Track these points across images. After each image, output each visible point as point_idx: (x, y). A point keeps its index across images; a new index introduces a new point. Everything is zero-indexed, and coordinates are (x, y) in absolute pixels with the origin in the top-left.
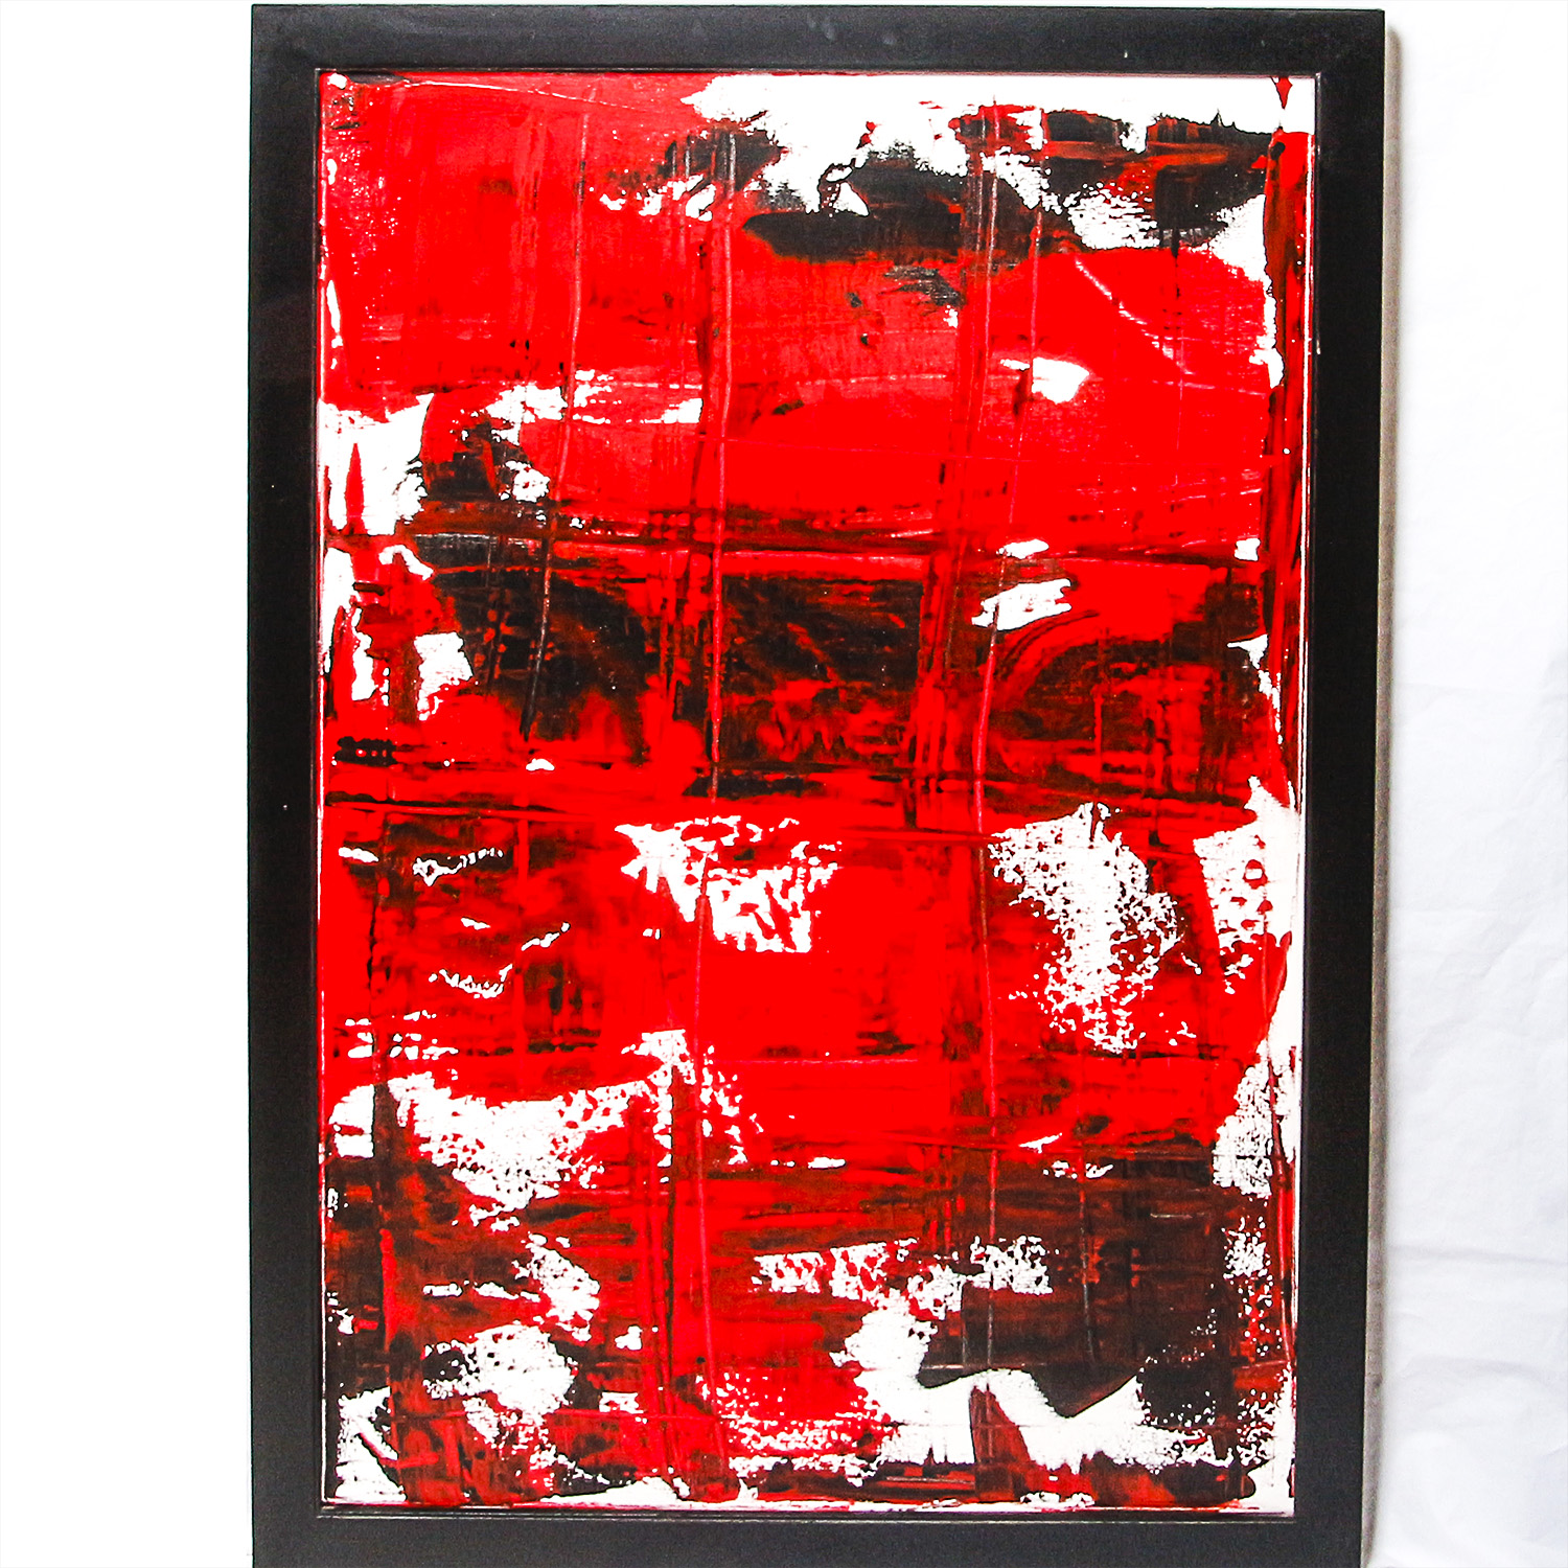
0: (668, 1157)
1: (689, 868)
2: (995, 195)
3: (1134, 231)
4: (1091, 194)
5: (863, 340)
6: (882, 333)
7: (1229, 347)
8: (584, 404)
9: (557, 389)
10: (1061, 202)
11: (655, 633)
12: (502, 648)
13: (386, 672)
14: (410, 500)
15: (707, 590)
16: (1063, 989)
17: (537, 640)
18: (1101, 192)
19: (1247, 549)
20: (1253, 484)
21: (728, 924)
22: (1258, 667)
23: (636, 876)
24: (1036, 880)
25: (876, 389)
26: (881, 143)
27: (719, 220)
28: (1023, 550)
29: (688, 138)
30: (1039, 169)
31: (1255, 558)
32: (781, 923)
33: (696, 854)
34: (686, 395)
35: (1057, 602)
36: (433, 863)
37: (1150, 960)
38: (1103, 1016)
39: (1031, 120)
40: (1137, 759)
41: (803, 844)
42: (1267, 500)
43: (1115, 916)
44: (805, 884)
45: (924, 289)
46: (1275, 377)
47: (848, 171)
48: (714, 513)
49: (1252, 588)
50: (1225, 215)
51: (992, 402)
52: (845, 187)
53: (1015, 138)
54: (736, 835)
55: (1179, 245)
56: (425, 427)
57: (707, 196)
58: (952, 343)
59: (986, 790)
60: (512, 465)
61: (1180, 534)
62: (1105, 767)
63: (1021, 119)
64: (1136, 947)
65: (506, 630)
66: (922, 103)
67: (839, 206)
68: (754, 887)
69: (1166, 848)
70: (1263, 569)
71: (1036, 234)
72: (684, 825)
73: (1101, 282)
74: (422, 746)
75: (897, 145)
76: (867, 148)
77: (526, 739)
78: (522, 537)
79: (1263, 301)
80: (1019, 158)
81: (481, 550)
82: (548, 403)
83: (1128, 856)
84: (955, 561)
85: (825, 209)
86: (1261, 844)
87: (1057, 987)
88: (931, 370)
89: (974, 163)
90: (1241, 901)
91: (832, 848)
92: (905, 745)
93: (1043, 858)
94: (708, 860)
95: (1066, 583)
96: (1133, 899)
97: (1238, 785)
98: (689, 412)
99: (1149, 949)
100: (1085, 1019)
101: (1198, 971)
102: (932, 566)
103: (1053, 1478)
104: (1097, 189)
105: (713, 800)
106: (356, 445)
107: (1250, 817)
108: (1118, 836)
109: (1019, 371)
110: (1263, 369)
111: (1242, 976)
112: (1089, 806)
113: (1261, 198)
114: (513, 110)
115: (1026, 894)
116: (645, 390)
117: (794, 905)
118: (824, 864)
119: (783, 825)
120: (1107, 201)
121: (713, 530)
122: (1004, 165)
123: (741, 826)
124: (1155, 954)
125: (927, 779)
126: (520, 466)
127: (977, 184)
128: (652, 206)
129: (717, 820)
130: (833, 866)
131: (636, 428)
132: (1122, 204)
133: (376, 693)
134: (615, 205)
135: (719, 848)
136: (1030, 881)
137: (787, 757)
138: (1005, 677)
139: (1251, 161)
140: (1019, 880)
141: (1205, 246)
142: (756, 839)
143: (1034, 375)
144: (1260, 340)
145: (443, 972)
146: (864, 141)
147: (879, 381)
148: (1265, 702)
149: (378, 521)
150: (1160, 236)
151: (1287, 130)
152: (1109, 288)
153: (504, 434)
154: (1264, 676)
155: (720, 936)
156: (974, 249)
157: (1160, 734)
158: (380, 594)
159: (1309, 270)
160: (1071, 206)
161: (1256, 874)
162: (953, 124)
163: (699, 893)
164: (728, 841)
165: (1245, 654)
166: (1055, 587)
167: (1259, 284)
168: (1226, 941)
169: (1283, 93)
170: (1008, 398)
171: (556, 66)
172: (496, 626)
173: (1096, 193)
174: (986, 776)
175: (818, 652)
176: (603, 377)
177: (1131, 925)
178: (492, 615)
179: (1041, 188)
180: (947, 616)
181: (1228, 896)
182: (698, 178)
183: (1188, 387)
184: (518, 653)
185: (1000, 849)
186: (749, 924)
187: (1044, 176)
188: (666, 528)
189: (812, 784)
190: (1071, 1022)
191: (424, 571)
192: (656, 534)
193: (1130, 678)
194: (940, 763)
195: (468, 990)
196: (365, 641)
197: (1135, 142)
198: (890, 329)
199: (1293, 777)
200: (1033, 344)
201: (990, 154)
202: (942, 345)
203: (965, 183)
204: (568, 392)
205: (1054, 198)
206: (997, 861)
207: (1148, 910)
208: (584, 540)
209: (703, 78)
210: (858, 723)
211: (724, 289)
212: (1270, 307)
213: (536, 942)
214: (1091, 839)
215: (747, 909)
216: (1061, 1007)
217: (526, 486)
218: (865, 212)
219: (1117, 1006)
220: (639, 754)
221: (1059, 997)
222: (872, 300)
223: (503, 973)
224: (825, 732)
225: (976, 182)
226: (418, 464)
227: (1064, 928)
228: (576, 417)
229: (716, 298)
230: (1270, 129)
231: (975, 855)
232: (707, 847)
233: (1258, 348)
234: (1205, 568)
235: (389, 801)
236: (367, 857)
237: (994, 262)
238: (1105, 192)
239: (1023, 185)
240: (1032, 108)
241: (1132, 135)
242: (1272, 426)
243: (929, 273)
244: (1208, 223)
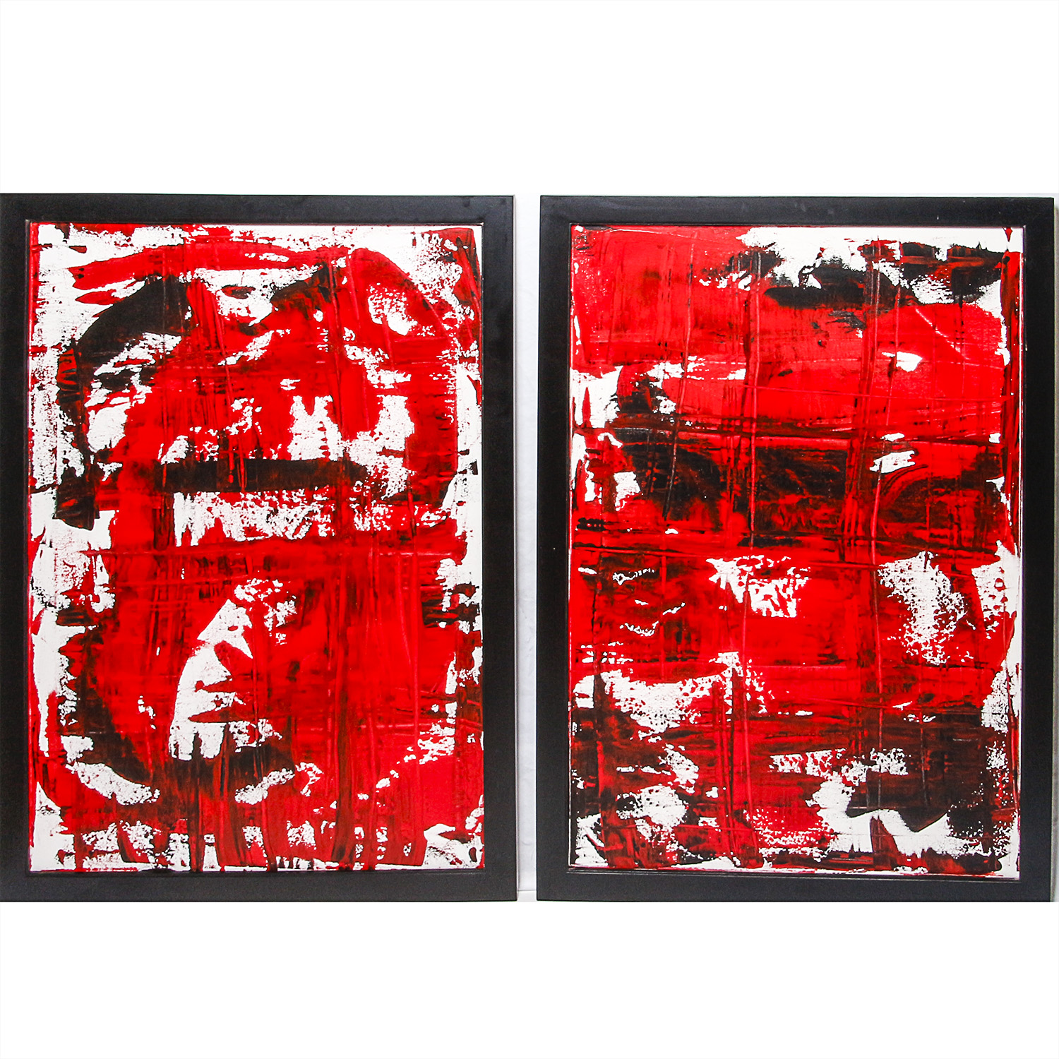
0: (731, 710)
1: (740, 578)
2: (879, 280)
3: (942, 296)
4: (922, 280)
5: (819, 343)
6: (828, 340)
7: (986, 348)
8: (692, 371)
9: (680, 365)
10: (909, 283)
11: (725, 474)
12: (654, 479)
13: (601, 489)
14: (612, 413)
15: (748, 453)
16: (912, 636)
17: (671, 475)
18: (927, 278)
19: (995, 438)
20: (997, 409)
21: (758, 604)
22: (1000, 491)
23: (716, 582)
24: (900, 586)
25: (825, 365)
26: (827, 257)
27: (754, 290)
28: (893, 437)
29: (739, 254)
30: (898, 268)
31: (998, 442)
32: (783, 604)
33: (743, 573)
34: (739, 367)
35: (909, 461)
36: (622, 575)
37: (952, 623)
38: (931, 648)
39: (895, 247)
40: (946, 532)
41: (793, 568)
42: (1004, 416)
43: (936, 603)
44: (794, 587)
45: (847, 321)
46: (1007, 361)
47: (812, 269)
48: (751, 420)
49: (997, 456)
50: (983, 289)
51: (878, 371)
52: (811, 276)
53: (888, 255)
54: (762, 564)
55: (962, 302)
56: (618, 381)
57: (748, 280)
58: (859, 345)
59: (877, 545)
60: (659, 398)
61: (964, 431)
62: (931, 535)
63: (890, 246)
64: (946, 617)
65: (656, 471)
66: (845, 239)
67: (808, 285)
68: (769, 588)
69: (960, 572)
70: (1001, 447)
71: (898, 297)
72: (738, 559)
73: (927, 318)
74: (618, 522)
75: (834, 257)
76: (821, 259)
77: (665, 519)
78: (663, 429)
79: (1001, 327)
80: (890, 263)
81: (644, 436)
82: (675, 370)
83: (942, 576)
84: (862, 443)
85: (802, 286)
86: (1002, 571)
87: (910, 635)
88: (850, 357)
89: (869, 266)
90: (994, 597)
91: (806, 570)
92: (840, 524)
93: (903, 576)
94: (749, 575)
95: (912, 452)
96: (944, 595)
97: (992, 544)
98: (740, 375)
99: (952, 618)
100: (922, 649)
101: (974, 628)
102: (851, 444)
103: (909, 860)
104: (925, 277)
105: (751, 548)
106: (587, 389)
107: (998, 559)
108: (937, 566)
109: (890, 358)
110: (1002, 356)
111: (994, 631)
112: (924, 553)
113: (999, 281)
114: (660, 243)
115: (895, 592)
116: (720, 365)
117: (789, 596)
118: (802, 578)
119: (784, 559)
120: (930, 283)
121: (751, 427)
122: (883, 267)
123: (764, 560)
124: (954, 620)
125: (850, 540)
126: (663, 398)
127: (871, 275)
128: (723, 284)
129: (753, 557)
130: (807, 578)
131: (716, 382)
132: (936, 284)
133: (596, 498)
134: (706, 284)
135: (755, 570)
136: (897, 586)
137: (785, 529)
138: (885, 494)
139: (995, 265)
140: (892, 586)
141: (974, 302)
142: (771, 566)
143: (898, 359)
144: (1000, 344)
145: (626, 624)
146: (819, 256)
147: (827, 362)
148: (1003, 507)
149: (597, 421)
150: (954, 298)
151: (1010, 251)
152: (931, 322)
153: (655, 384)
154: (1003, 495)
155: (755, 610)
156: (870, 304)
157: (956, 521)
158: (598, 454)
159: (1021, 313)
160: (914, 285)
161: (1000, 585)
162: (859, 249)
163: (744, 590)
164: (758, 566)
165: (994, 485)
166: (907, 455)
167: (999, 319)
168: (987, 615)
169: (1008, 235)
170: (886, 369)
171: (681, 223)
172: (651, 469)
173: (924, 279)
174: (877, 539)
175: (799, 482)
176: (701, 359)
177: (943, 607)
178: (650, 464)
179: (900, 277)
180: (858, 467)
181: (987, 594)
182: (744, 272)
183: (967, 365)
184: (662, 481)
185: (883, 572)
186: (768, 604)
187: (901, 271)
188: (729, 426)
189: (797, 541)
190: (916, 651)
191: (619, 444)
192: (725, 429)
193: (941, 495)
194: (856, 532)
195: (638, 632)
196: (591, 475)
197: (942, 256)
198: (831, 338)
199: (1016, 541)
200: (897, 346)
201: (877, 262)
202: (855, 346)
203: (865, 274)
204: (684, 366)
205: (906, 281)
206: (882, 577)
207: (951, 600)
208: (693, 431)
209: (746, 228)
210: (818, 513)
211: (756, 321)
212: (1004, 330)
213: (669, 611)
214: (925, 568)
215: (767, 597)
216: (911, 644)
217: (665, 407)
218: (820, 287)
219: (937, 644)
220: (718, 528)
221: (911, 639)
222: (823, 325)
223: (654, 625)
224: (803, 517)
226: (616, 397)
227: (913, 608)
228: (688, 377)
229: (752, 324)
230: (1002, 250)
231: (871, 576)
232: (749, 569)
233: (999, 348)
234: (976, 447)
235: (602, 547)
236: (592, 572)
237: (879, 309)
238: (929, 278)
239: (891, 275)
240: (895, 242)
241: (941, 253)
242: (1006, 383)
243: (849, 314)
244: (975, 292)
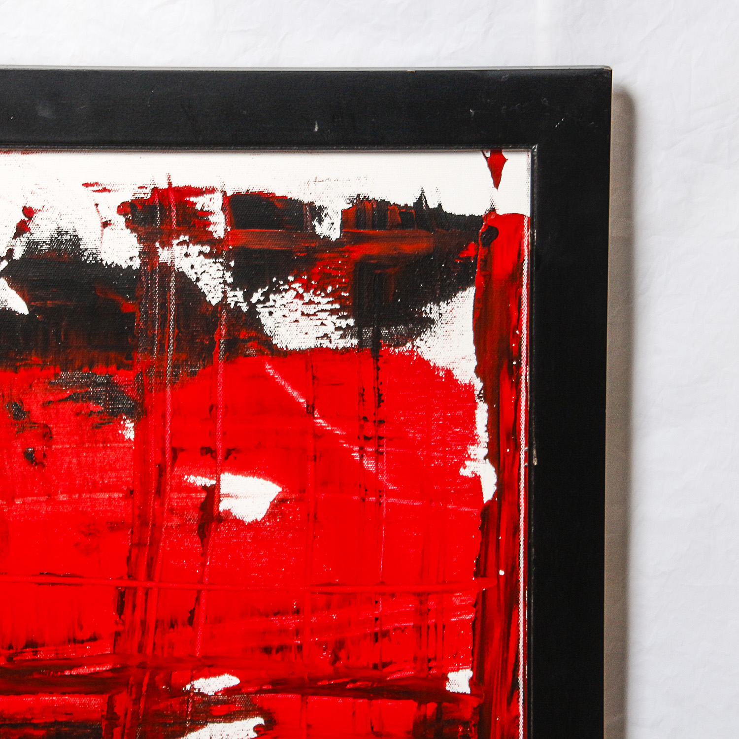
2: (173, 291)
3: (330, 328)
4: (282, 288)
5: (27, 456)
6: (50, 447)
7: (437, 458)
10: (247, 297)
18: (293, 286)
19: (459, 681)
20: (463, 609)
25: (44, 508)
26: (42, 232)
28: (211, 685)
30: (221, 260)
31: (468, 691)
39: (213, 204)
42: (480, 628)
45: (96, 398)
46: (489, 490)
47: (5, 263)
49: (465, 724)
50: (432, 310)
51: (176, 522)
52: (3, 282)
53: (194, 225)
55: (379, 346)
58: (128, 457)
61: (385, 665)
63: (200, 202)
66: (86, 185)
70: (475, 703)
71: (221, 335)
73: (293, 388)
75: (59, 233)
76: (24, 239)
79: (474, 406)
80: (198, 248)
84: (136, 701)
88: (106, 488)
89: (148, 255)
95: (260, 721)
102: (110, 704)
104: (286, 282)
109: (205, 488)
110: (476, 482)
113: (471, 291)
120: (299, 296)
127: (153, 280)
132: (316, 299)
139: (461, 249)
141: (409, 345)
143: (222, 491)
144: (472, 450)
146: (22, 229)
147: (47, 502)
150: (359, 336)
151: (500, 212)
152: (303, 395)
156: (152, 352)
159: (524, 371)
160: (259, 302)
162: (123, 209)
166: (247, 727)
167: (470, 388)
169: (496, 169)
170: (193, 518)
173: (286, 287)
179: (225, 282)
183: (392, 503)
187: (227, 268)
197: (330, 228)
198: (57, 443)
200: (220, 458)
201: (166, 244)
202: (117, 460)
203: (140, 277)
205: (240, 294)
212: (482, 413)
218: (26, 311)
222: (36, 409)
225: (152, 276)
230: (480, 211)
233: (469, 458)
234: (412, 703)
237: (174, 366)
238: (296, 285)
239: (205, 279)
240: (211, 191)
241: (327, 221)
242: (485, 544)
243: (100, 379)
244: (412, 319)
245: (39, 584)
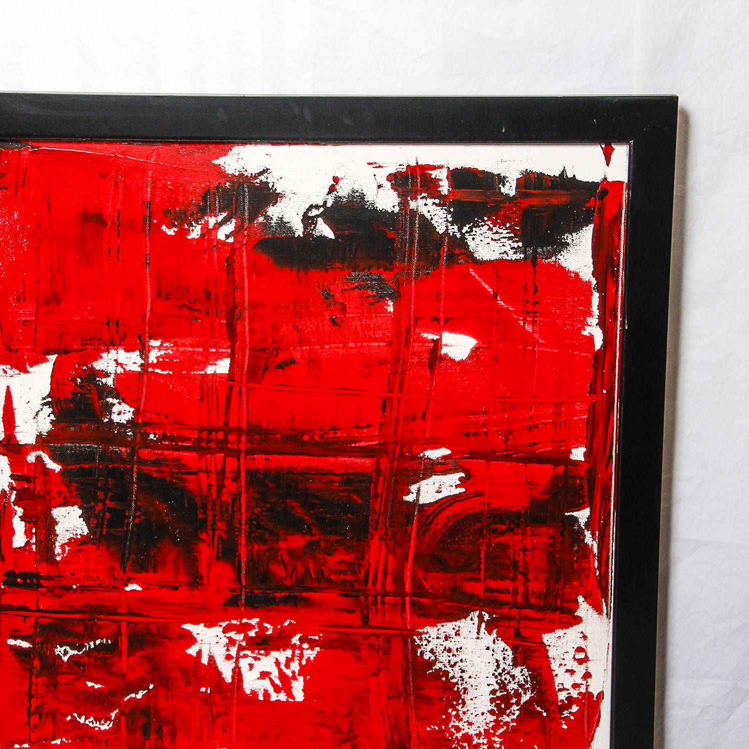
1: (228, 650)
2: (417, 225)
4: (480, 224)
5: (332, 320)
6: (345, 316)
7: (569, 325)
8: (155, 361)
9: (137, 352)
10: (460, 229)
11: (204, 507)
12: (108, 515)
13: (34, 531)
14: (45, 422)
15: (236, 478)
16: (460, 724)
17: (130, 510)
18: (487, 223)
19: (578, 454)
20: (582, 412)
21: (251, 683)
22: (584, 527)
23: (194, 654)
24: (444, 658)
25: (341, 352)
26: (344, 190)
27: (239, 243)
28: (435, 454)
29: (217, 187)
30: (445, 208)
31: (583, 460)
32: (285, 684)
33: (232, 642)
34: (220, 356)
35: (457, 486)
36: (68, 648)
37: (515, 707)
38: (485, 741)
39: (441, 174)
40: (508, 584)
41: (298, 636)
42: (591, 424)
43: (493, 681)
44: (300, 660)
45: (372, 287)
46: (598, 344)
47: (322, 209)
48: (239, 430)
49: (581, 478)
50: (568, 238)
51: (416, 360)
52: (320, 220)
53: (430, 187)
54: (257, 630)
55: (537, 258)
56: (52, 376)
57: (230, 227)
58: (389, 322)
59: (411, 601)
60: (110, 400)
61: (535, 444)
62: (487, 589)
63: (434, 174)
64: (506, 699)
65: (112, 505)
66: (369, 164)
67: (317, 233)
68: (267, 663)
69: (525, 639)
70: (587, 466)
71: (444, 251)
72: (224, 624)
73: (486, 283)
74: (58, 576)
75: (353, 192)
76: (333, 195)
77: (124, 572)
78: (118, 445)
79: (591, 295)
80: (432, 200)
81: (92, 454)
82: (132, 361)
83: (501, 644)
84: (392, 462)
85: (307, 234)
86: (585, 637)
87: (457, 723)
88: (376, 340)
89: (404, 204)
90: (572, 672)
91: (317, 638)
92: (361, 575)
93: (448, 644)
94: (240, 646)
95: (462, 474)
96: (504, 670)
97: (571, 601)
98: (222, 367)
99: (514, 700)
100: (474, 743)
101: (545, 714)
102: (377, 463)
104: (483, 221)
105: (242, 609)
106: (8, 387)
107: (579, 620)
108: (495, 631)
109: (433, 340)
110: (591, 338)
111: (572, 718)
112: (478, 612)
113: (591, 226)
114: (104, 166)
115: (438, 666)
116: (193, 352)
117: (293, 672)
118: (311, 648)
119: (286, 624)
120: (490, 229)
121: (239, 442)
122: (425, 206)
123: (260, 624)
124: (518, 703)
125: (376, 596)
126: (115, 401)
127: (406, 219)
128: (195, 233)
129: (244, 621)
130: (317, 649)
131: (188, 376)
132: (500, 231)
133: (28, 543)
134: (171, 232)
135: (247, 638)
136: (441, 659)
137: (287, 582)
138: (423, 533)
139: (586, 202)
140: (433, 658)
141: (554, 258)
142: (270, 632)
143: (443, 342)
144: (589, 320)
145: (75, 714)
146: (332, 189)
147: (343, 347)
148: (587, 549)
149: (26, 435)
150: (525, 252)
151: (610, 180)
152: (491, 288)
153: (104, 380)
154: (588, 534)
155: (248, 692)
156: (404, 261)
157: (521, 569)
158: (29, 482)
159: (621, 273)
160: (467, 232)
161: (581, 655)
162: (390, 177)
163: (234, 665)
164: (252, 633)
165: (576, 520)
166: (455, 478)
167: (589, 283)
168: (562, 696)
169: (608, 155)
170: (426, 357)
171: (130, 138)
172: (103, 501)
173: (483, 223)
174: (413, 594)
175: (306, 517)
176: (167, 344)
177: (503, 686)
178: (101, 495)
179: (447, 221)
180: (388, 495)
181: (563, 669)
182: (224, 214)
183: (541, 350)
184: (118, 518)
185: (421, 639)
186: (266, 684)
187: (449, 212)
188: (209, 440)
189: (304, 598)
190: (465, 744)
191: (57, 468)
192: (203, 444)
193: (502, 534)
194: (383, 586)
195: (91, 725)
196: (20, 511)
197: (509, 189)
198: (349, 313)
199: (605, 596)
200: (442, 323)
201: (414, 198)
202: (383, 323)
203: (398, 217)
204: (144, 354)
205: (456, 227)
206: (419, 646)
207: (513, 677)
208: (159, 448)
209: (226, 147)
210: (332, 561)
211: (243, 288)
212: (595, 299)
213: (133, 695)
214: (478, 633)
215: (264, 675)
216: (459, 735)
217: (119, 414)
218: (333, 238)
219: (494, 735)
220: (196, 581)
221: (458, 729)
222: (338, 295)
223: (113, 714)
224: (311, 566)
225: (405, 217)
226: (50, 400)
227: (461, 687)
228: (150, 369)
229: (238, 294)
230: (598, 179)
231: (405, 644)
232: (239, 637)
233: (587, 325)
234: (550, 467)
235: (38, 610)
236: (25, 645)
237: (416, 270)
238: (489, 223)
239: (436, 218)
240: (441, 167)
241: (507, 185)
242: (595, 375)
243: (375, 277)
244: (556, 243)
245: (338, 394)
